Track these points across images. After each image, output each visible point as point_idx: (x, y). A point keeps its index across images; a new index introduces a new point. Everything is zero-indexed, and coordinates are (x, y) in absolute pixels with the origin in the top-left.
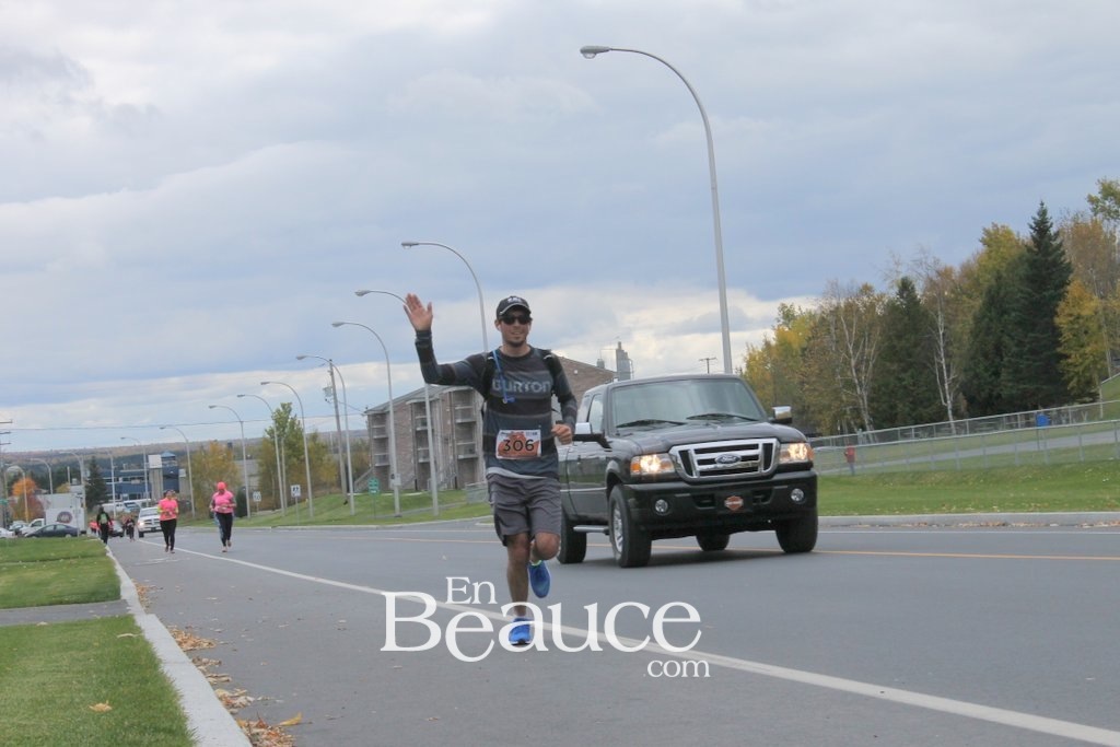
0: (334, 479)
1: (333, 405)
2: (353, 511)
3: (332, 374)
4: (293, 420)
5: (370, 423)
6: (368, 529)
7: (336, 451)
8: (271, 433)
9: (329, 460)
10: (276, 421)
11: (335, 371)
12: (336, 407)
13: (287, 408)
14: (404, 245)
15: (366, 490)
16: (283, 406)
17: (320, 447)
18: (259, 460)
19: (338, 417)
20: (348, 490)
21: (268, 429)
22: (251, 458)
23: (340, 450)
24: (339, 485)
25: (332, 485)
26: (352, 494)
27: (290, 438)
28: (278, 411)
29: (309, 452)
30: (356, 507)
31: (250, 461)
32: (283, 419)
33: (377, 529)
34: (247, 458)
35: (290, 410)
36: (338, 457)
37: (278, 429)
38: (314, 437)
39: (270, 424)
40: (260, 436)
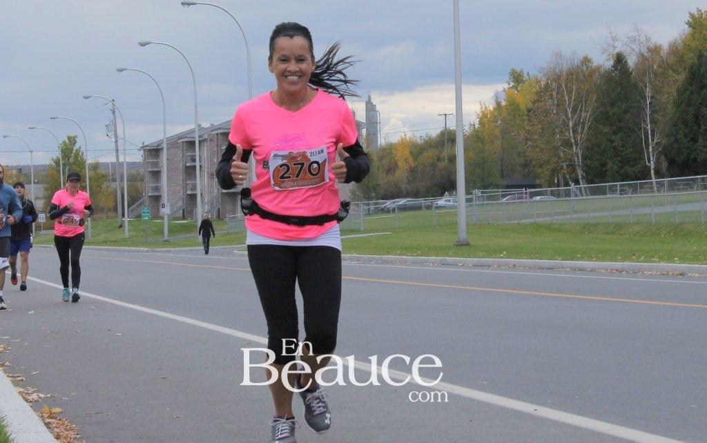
0: (111, 205)
1: (113, 140)
2: (127, 234)
3: (114, 112)
4: (78, 151)
5: (145, 157)
6: (140, 251)
7: (114, 180)
8: (57, 162)
9: (108, 187)
10: (62, 151)
11: (116, 111)
12: (116, 142)
13: (72, 140)
14: (183, 4)
15: (139, 216)
16: (69, 138)
17: (101, 175)
18: (45, 186)
19: (117, 151)
20: (123, 216)
21: (55, 158)
22: (38, 183)
23: (118, 180)
24: (115, 209)
25: (110, 210)
26: (126, 219)
27: (75, 167)
28: (65, 142)
29: (90, 179)
30: (129, 230)
31: (38, 186)
32: (69, 151)
33: (147, 251)
34: (35, 183)
35: (75, 142)
36: (116, 185)
37: (63, 158)
38: (95, 167)
39: (57, 154)
40: (48, 163)
